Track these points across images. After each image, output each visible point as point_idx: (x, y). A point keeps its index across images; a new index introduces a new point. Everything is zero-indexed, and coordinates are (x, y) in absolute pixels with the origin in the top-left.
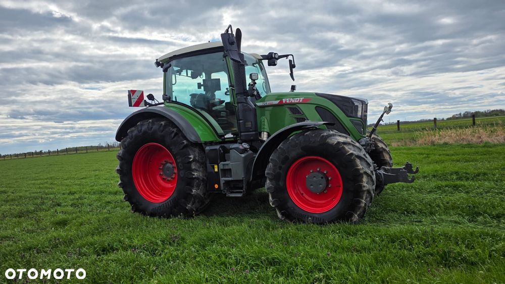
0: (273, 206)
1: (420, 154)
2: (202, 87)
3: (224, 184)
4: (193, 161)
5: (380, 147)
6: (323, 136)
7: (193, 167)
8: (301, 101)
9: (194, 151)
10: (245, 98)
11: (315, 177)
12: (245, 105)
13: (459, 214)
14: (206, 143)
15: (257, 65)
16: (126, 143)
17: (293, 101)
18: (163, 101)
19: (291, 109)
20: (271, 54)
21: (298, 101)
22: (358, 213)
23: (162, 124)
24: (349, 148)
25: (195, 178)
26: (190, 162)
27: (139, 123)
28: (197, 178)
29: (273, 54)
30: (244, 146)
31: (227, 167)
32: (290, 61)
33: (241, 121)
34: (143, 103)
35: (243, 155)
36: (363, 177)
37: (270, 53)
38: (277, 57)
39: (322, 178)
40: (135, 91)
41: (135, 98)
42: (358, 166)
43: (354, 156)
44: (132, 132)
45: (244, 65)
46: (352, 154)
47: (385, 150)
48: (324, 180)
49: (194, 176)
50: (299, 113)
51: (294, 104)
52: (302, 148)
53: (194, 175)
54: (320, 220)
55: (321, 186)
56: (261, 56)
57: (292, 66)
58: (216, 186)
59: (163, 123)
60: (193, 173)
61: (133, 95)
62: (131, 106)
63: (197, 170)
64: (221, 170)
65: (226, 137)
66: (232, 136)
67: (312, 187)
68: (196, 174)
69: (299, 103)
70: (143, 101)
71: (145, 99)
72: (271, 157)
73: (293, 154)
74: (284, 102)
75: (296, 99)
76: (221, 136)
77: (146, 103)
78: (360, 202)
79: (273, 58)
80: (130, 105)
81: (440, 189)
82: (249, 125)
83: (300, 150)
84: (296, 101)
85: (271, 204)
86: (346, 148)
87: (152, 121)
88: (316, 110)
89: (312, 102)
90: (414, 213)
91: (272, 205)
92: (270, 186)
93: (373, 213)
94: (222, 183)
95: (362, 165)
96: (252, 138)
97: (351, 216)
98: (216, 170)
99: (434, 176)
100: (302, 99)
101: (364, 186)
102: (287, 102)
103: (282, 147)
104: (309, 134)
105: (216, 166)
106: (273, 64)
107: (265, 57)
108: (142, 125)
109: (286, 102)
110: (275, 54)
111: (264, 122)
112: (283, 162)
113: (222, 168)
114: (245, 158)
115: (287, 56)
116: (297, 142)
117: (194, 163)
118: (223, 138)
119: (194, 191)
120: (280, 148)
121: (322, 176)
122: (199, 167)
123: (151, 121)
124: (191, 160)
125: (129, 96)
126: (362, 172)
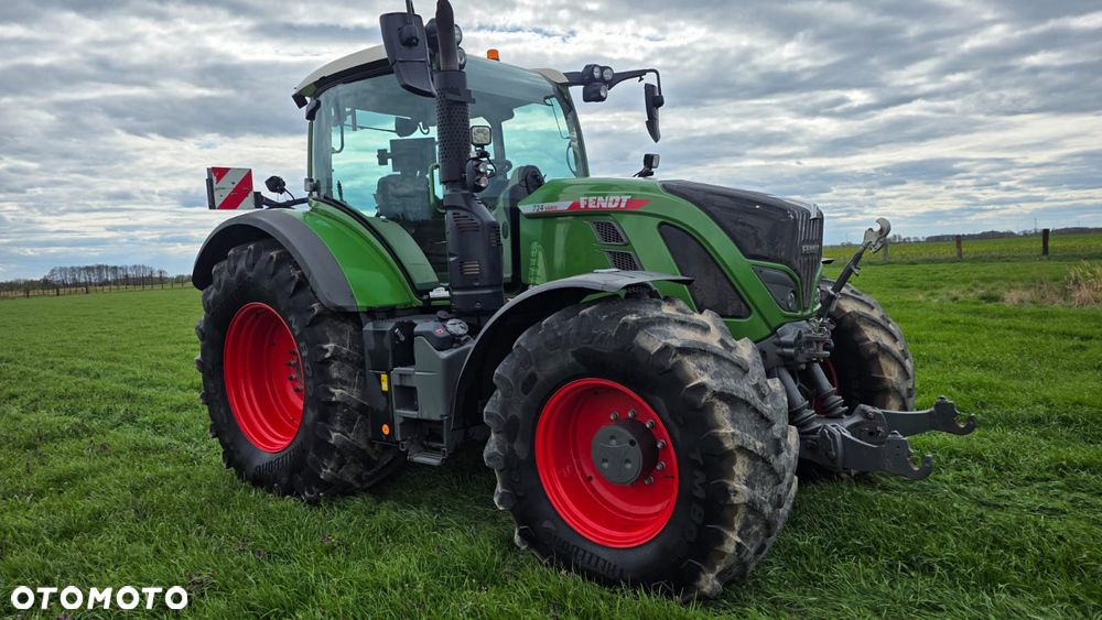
0: (501, 508)
1: (1065, 335)
2: (390, 161)
3: (401, 424)
4: (332, 357)
5: (873, 340)
6: (625, 324)
7: (335, 375)
8: (623, 205)
9: (342, 332)
10: (463, 195)
11: (612, 437)
12: (463, 213)
13: (1076, 601)
14: (372, 313)
15: (554, 99)
16: (211, 297)
17: (604, 205)
18: (305, 195)
19: (599, 225)
20: (590, 68)
21: (616, 205)
22: (718, 568)
23: (272, 257)
24: (701, 368)
25: (337, 403)
26: (327, 362)
27: (231, 252)
28: (343, 404)
29: (596, 69)
30: (451, 328)
31: (408, 383)
32: (649, 88)
33: (452, 259)
34: (250, 199)
35: (444, 355)
36: (733, 462)
37: (587, 67)
38: (607, 76)
39: (632, 443)
40: (227, 170)
41: (228, 186)
42: (719, 427)
43: (708, 394)
44: (219, 272)
45: (464, 104)
46: (702, 387)
47: (885, 351)
48: (636, 453)
49: (334, 399)
50: (618, 238)
51: (606, 213)
52: (575, 354)
53: (333, 394)
54: (613, 571)
55: (629, 466)
56: (565, 74)
57: (654, 101)
58: (386, 429)
59: (274, 254)
60: (333, 390)
61: (219, 179)
62: (214, 208)
63: (344, 383)
64: (396, 386)
65: (431, 294)
66: (447, 294)
67: (606, 465)
68: (338, 392)
69: (618, 211)
70: (251, 195)
71: (255, 189)
72: (497, 371)
73: (550, 368)
74: (582, 206)
75: (612, 199)
76: (423, 291)
77: (260, 200)
78: (721, 539)
79: (596, 80)
80: (212, 206)
81: (1062, 475)
82: (473, 268)
83: (572, 359)
84: (611, 205)
85: (496, 500)
86: (690, 365)
87: (255, 248)
88: (661, 234)
89: (651, 211)
90: (928, 570)
91: (501, 503)
92: (496, 450)
93: (799, 553)
94: (398, 421)
95: (734, 421)
96: (478, 306)
97: (695, 575)
98: (385, 387)
99: (1066, 422)
100: (625, 198)
101: (736, 492)
102: (591, 206)
103: (523, 344)
104: (592, 313)
105: (384, 377)
106: (595, 96)
107: (575, 79)
108: (237, 258)
109: (587, 206)
110: (603, 69)
111: (537, 257)
112: (526, 387)
113: (398, 384)
114: (449, 361)
115: (640, 74)
116: (559, 334)
117: (336, 363)
118: (425, 297)
119: (334, 435)
120: (518, 346)
121: (632, 437)
122: (351, 375)
123: (251, 247)
124: (328, 355)
125: (210, 182)
126: (729, 445)
